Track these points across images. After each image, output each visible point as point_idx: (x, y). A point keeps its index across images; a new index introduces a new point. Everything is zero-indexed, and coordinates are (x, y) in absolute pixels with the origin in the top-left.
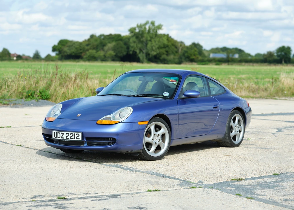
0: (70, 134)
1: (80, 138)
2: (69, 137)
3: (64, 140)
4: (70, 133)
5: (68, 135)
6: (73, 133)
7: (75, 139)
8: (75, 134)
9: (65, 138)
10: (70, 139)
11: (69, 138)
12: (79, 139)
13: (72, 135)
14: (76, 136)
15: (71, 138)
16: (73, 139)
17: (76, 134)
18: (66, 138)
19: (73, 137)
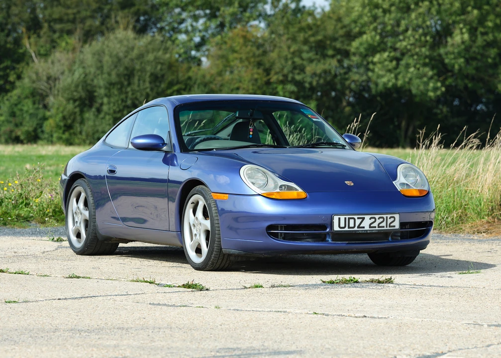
0: (379, 219)
1: (397, 224)
2: (376, 224)
3: (364, 231)
4: (377, 217)
5: (373, 220)
6: (385, 216)
7: (387, 227)
8: (387, 217)
9: (367, 228)
10: (377, 228)
11: (375, 227)
12: (394, 226)
13: (381, 220)
14: (389, 221)
15: (379, 227)
16: (384, 227)
17: (390, 218)
18: (370, 227)
19: (384, 224)
